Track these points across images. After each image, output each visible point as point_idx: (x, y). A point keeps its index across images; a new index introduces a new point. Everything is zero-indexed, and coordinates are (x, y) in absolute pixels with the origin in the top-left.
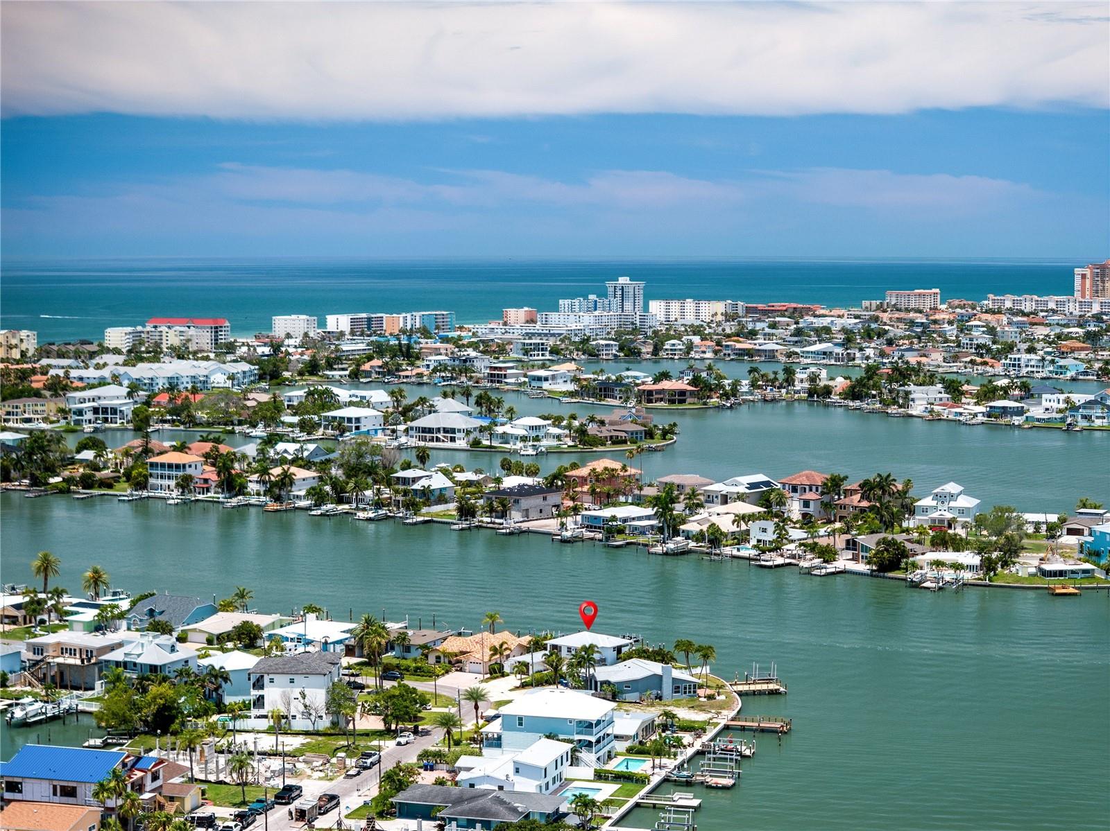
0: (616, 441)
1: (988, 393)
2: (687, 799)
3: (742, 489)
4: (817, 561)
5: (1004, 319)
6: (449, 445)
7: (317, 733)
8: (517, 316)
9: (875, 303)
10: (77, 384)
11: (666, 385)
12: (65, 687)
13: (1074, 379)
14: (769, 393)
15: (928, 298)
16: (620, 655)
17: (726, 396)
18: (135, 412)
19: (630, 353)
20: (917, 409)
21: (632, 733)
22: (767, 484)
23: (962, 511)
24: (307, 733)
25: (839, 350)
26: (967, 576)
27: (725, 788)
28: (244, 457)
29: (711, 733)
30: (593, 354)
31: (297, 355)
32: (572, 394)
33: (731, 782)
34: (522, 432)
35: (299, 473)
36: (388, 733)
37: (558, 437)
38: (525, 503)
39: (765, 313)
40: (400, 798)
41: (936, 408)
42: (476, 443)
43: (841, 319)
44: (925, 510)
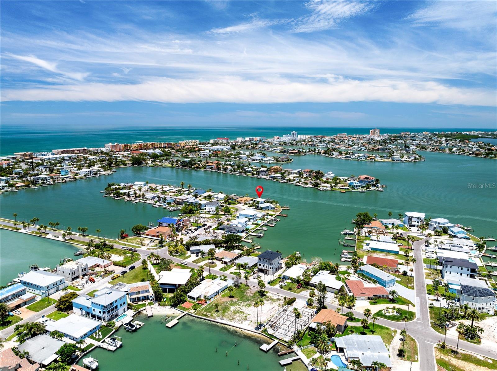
0: (283, 161)
1: (347, 154)
2: (265, 228)
3: (297, 172)
4: (305, 185)
5: (356, 139)
6: (256, 161)
7: (214, 214)
8: (276, 137)
9: (336, 136)
10: (203, 150)
11: (294, 151)
12: (179, 205)
13: (363, 151)
14: (311, 153)
15: (344, 135)
16: (265, 202)
17: (304, 153)
18: (210, 155)
19: (292, 144)
20: (334, 156)
21: (260, 216)
22: (301, 171)
23: (331, 177)
24: (212, 214)
25: (325, 145)
26: (328, 188)
27: (272, 227)
28: (222, 164)
29: (274, 216)
30: (286, 145)
31: (239, 144)
32: (279, 152)
33: (273, 225)
34: (267, 160)
35: (229, 167)
36: (224, 215)
37: (273, 161)
38: (262, 173)
39: (317, 137)
40: (220, 227)
41: (337, 156)
42: (260, 161)
43: (328, 138)
44: (325, 176)
